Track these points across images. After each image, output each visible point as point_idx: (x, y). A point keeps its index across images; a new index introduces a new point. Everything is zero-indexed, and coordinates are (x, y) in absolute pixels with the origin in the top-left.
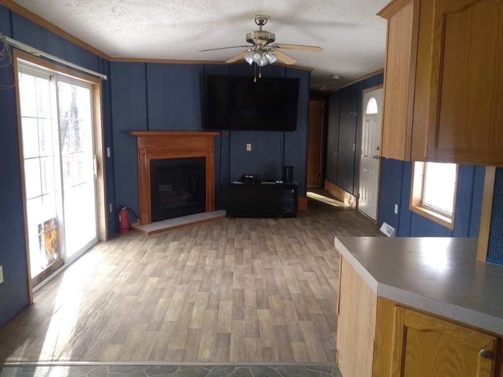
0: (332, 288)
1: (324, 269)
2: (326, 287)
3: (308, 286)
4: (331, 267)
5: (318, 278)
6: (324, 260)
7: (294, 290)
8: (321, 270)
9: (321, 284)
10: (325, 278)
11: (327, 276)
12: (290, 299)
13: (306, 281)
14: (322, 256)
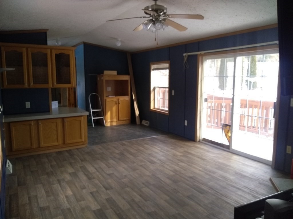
0: (93, 166)
1: (102, 178)
2: (96, 166)
3: (106, 165)
4: (97, 181)
5: (103, 171)
6: (104, 187)
7: (111, 161)
8: (103, 177)
9: (100, 168)
10: (98, 171)
11: (98, 173)
12: (111, 158)
13: (109, 167)
14: (108, 191)
